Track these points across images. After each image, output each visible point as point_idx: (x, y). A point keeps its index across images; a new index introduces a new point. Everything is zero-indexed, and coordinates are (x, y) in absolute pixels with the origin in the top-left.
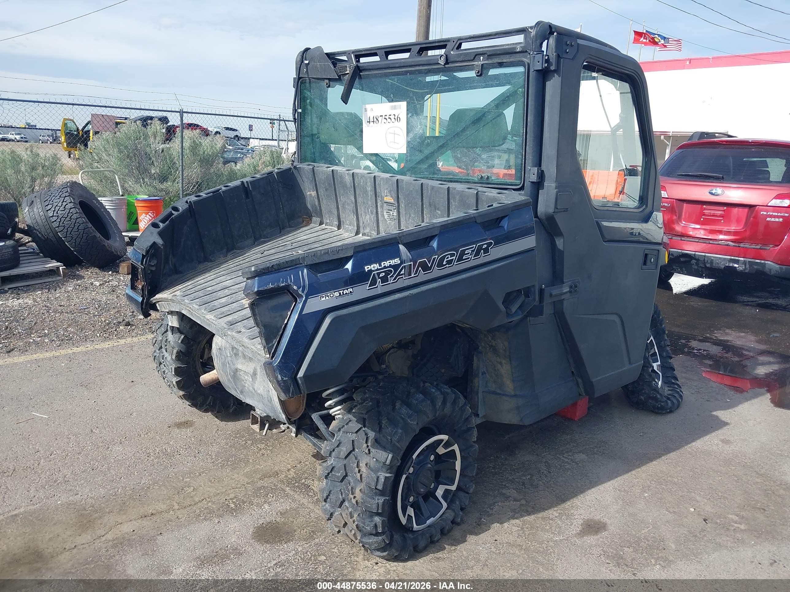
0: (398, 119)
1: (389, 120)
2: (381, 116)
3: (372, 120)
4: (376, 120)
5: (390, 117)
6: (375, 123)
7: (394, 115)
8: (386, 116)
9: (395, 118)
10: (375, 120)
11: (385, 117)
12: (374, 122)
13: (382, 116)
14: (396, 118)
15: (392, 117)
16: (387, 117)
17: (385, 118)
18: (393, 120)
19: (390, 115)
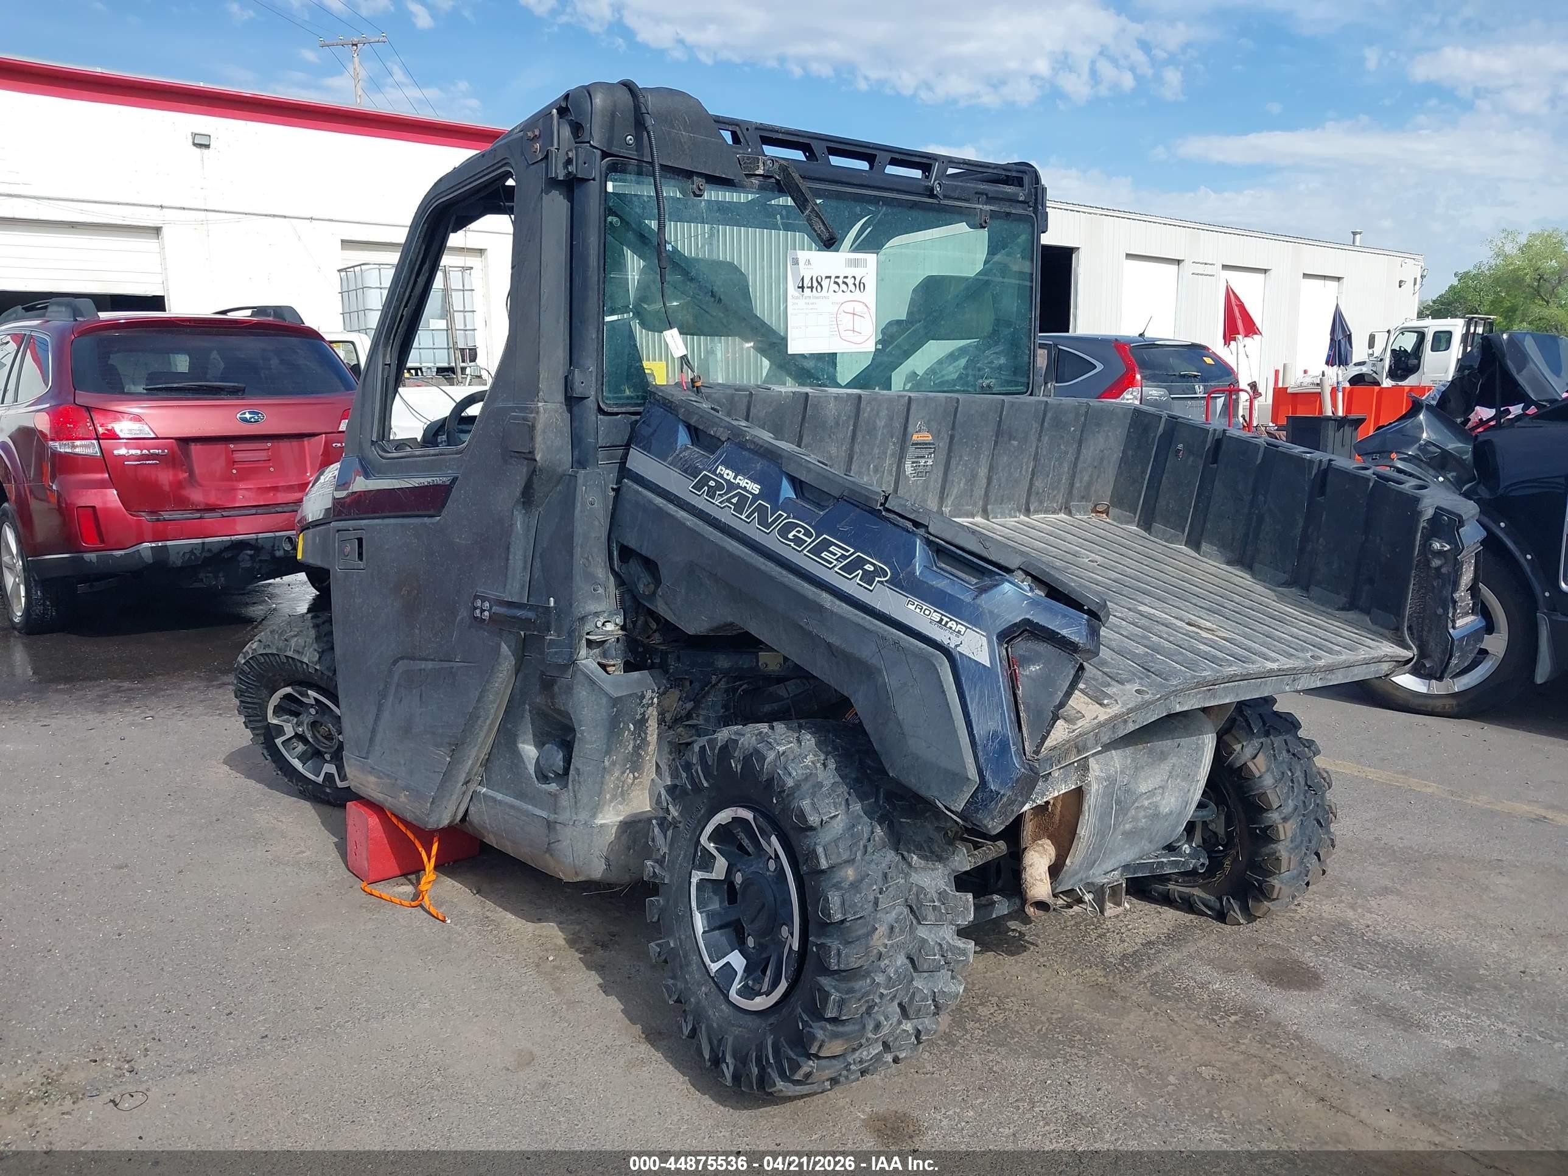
0: (861, 286)
1: (843, 287)
2: (827, 277)
3: (807, 283)
4: (817, 284)
5: (845, 280)
6: (814, 290)
7: (854, 277)
8: (838, 277)
9: (855, 284)
10: (815, 284)
11: (837, 280)
12: (812, 288)
13: (830, 277)
14: (857, 283)
15: (850, 281)
16: (840, 281)
17: (836, 283)
18: (852, 287)
19: (846, 277)
